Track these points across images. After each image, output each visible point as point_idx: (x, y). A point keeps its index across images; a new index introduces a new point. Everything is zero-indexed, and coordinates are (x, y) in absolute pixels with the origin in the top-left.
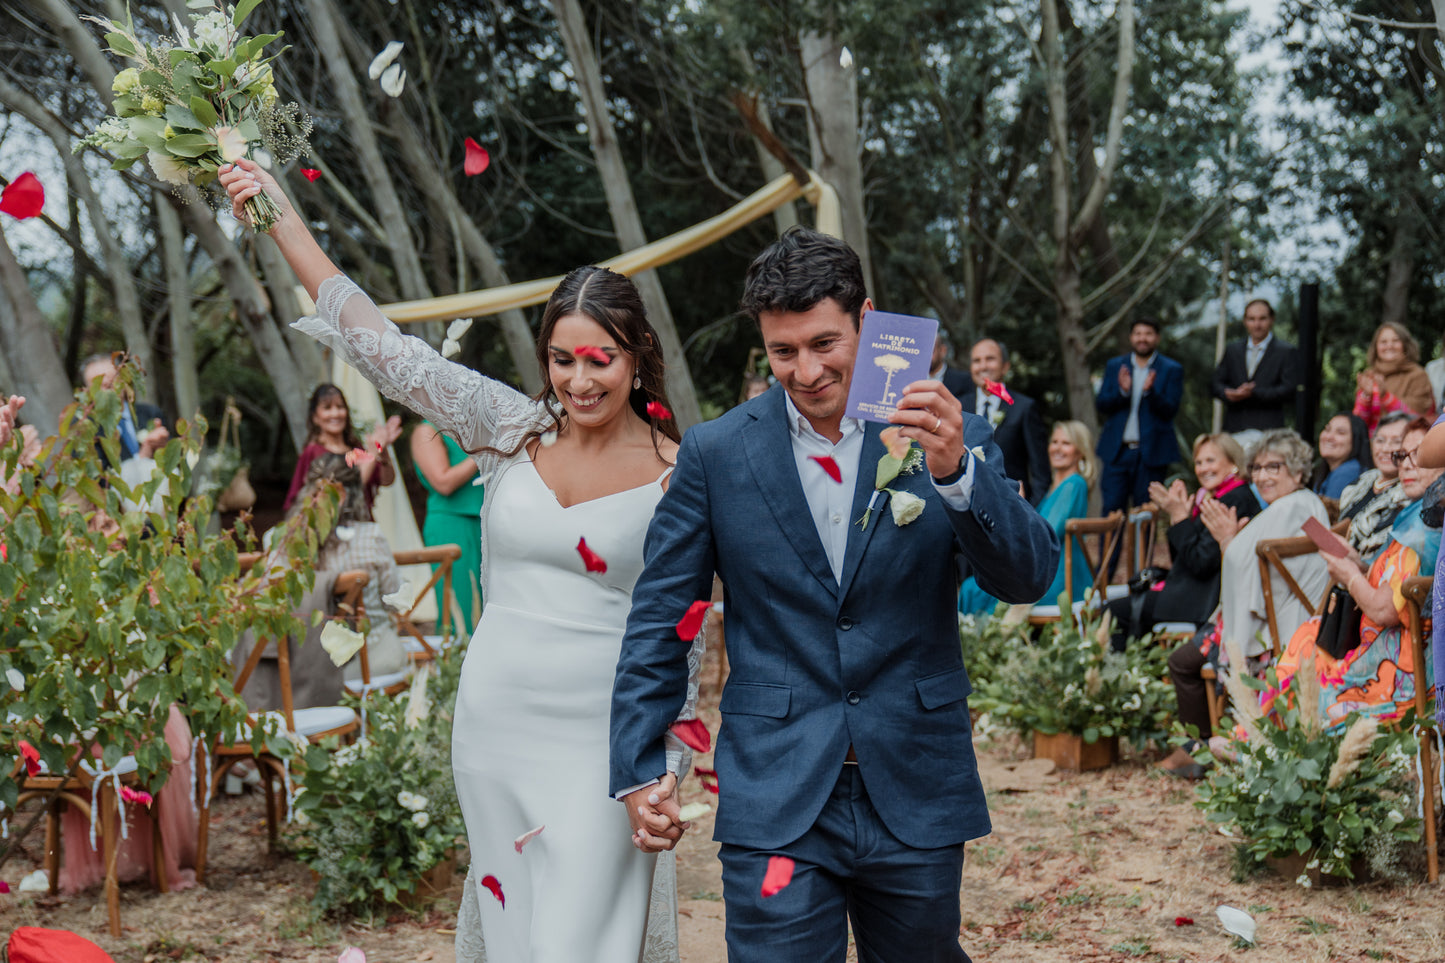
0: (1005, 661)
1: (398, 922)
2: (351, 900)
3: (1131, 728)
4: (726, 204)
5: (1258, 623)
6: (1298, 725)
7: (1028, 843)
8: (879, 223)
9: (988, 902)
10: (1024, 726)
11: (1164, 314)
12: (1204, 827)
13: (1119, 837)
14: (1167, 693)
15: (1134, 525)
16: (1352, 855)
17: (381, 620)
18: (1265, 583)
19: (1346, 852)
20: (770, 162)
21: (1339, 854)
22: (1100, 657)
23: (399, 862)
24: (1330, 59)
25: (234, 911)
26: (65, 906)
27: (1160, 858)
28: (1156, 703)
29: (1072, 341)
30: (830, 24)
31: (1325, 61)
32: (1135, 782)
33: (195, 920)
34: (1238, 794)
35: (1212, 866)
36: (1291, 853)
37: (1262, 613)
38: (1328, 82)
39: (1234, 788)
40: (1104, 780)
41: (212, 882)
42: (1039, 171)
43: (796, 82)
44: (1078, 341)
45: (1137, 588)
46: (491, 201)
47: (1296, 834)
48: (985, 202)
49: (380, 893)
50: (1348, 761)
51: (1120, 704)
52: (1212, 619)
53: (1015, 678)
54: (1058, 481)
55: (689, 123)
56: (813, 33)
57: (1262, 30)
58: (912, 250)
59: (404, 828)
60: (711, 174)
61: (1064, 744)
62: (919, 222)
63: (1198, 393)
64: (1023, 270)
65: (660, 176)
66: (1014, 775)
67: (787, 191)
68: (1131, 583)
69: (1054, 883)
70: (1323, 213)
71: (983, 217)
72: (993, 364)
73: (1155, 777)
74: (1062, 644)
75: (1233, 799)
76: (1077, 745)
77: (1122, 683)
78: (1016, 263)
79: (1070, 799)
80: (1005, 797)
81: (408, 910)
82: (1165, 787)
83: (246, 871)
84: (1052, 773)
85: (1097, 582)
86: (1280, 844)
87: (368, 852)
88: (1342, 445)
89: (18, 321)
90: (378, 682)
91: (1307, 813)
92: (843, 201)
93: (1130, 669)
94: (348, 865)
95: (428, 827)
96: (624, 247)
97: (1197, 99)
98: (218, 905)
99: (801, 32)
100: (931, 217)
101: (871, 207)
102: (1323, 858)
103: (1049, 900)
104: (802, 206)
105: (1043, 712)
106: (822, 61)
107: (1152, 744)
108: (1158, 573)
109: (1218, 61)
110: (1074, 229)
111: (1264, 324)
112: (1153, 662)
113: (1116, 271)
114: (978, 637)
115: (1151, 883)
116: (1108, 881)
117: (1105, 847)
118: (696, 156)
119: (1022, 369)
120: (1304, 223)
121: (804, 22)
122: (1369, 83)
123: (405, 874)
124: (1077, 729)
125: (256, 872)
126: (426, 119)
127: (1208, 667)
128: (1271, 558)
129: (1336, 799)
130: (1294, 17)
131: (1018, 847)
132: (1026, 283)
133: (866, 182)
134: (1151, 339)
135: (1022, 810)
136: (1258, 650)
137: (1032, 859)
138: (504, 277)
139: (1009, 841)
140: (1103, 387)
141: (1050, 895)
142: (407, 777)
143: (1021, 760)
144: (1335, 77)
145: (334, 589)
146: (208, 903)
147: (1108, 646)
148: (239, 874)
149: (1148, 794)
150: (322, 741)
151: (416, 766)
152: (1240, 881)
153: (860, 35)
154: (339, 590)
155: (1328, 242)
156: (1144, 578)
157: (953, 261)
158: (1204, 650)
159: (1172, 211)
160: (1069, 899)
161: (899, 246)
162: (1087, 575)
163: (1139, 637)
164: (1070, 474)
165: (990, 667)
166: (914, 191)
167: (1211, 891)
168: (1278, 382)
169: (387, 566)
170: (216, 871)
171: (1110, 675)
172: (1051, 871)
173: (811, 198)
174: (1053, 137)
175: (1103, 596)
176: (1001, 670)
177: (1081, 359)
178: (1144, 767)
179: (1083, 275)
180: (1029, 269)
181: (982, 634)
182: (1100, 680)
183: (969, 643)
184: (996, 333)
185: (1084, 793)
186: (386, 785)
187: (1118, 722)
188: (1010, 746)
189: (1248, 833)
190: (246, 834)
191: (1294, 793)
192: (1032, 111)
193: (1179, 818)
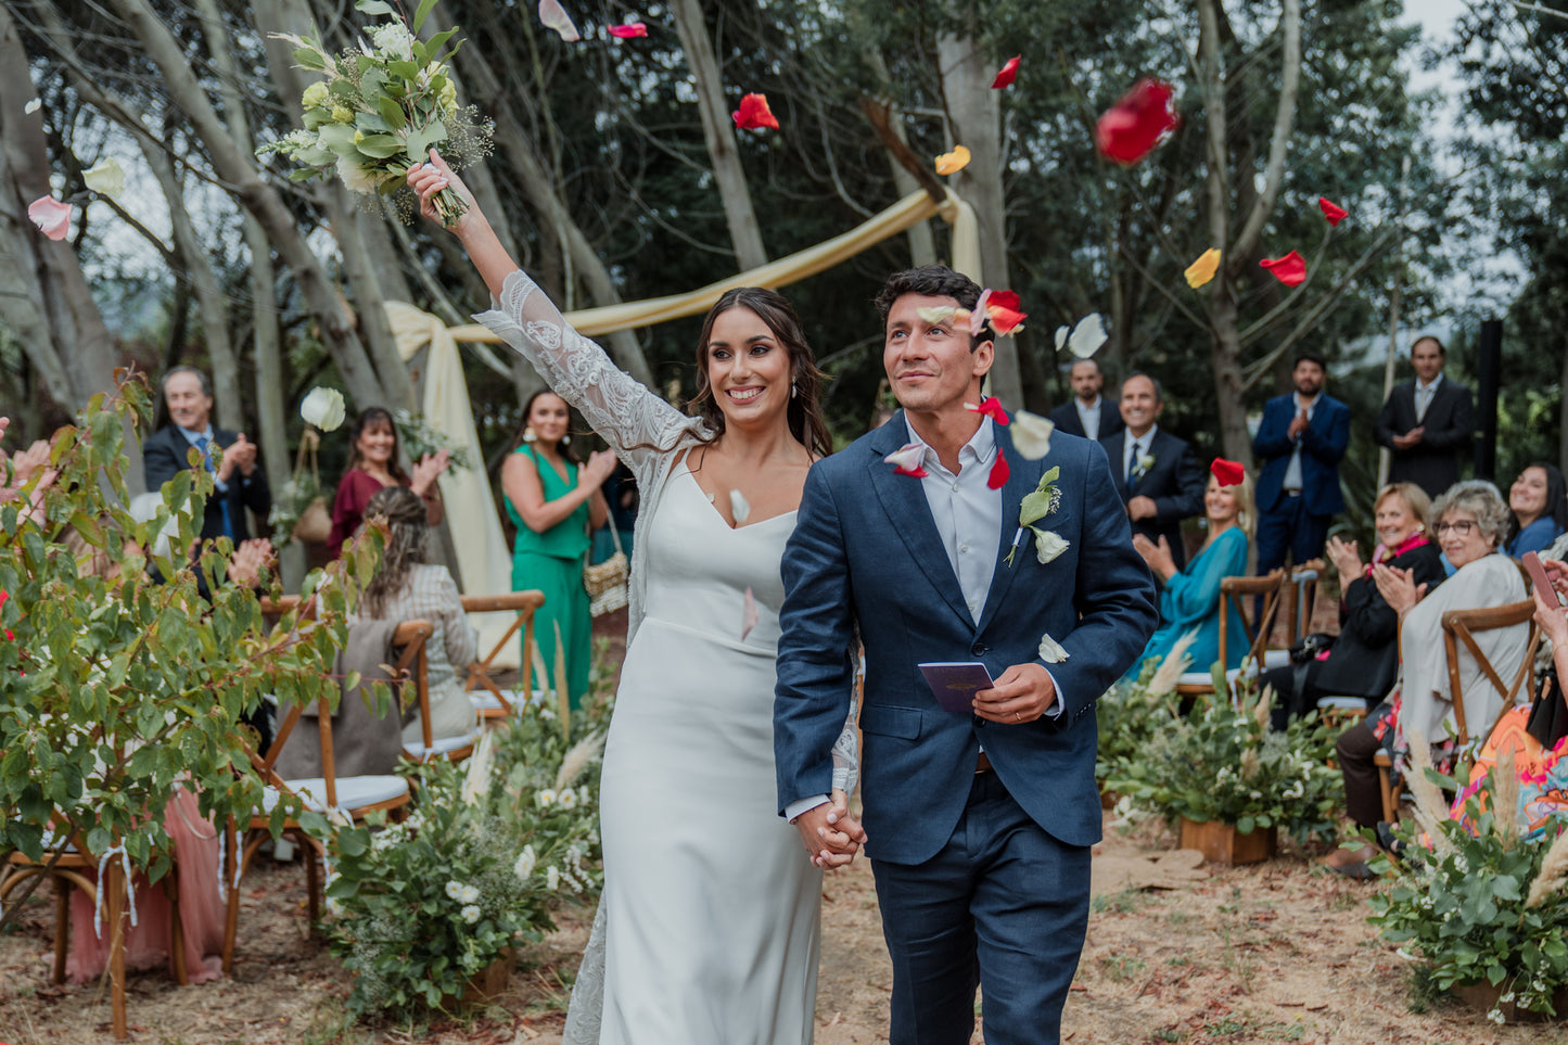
0: (1149, 736)
1: (442, 1031)
2: (388, 1004)
3: (1291, 818)
4: (857, 221)
5: (1442, 705)
6: (1491, 831)
7: (1171, 955)
8: (1022, 246)
9: (1123, 1028)
10: (1171, 813)
11: (1325, 351)
12: (1375, 941)
13: (1277, 950)
14: (1333, 780)
15: (1297, 584)
16: (1554, 988)
17: (447, 675)
18: (1451, 660)
19: (1547, 984)
20: (905, 178)
21: (1539, 987)
22: (1258, 736)
23: (445, 962)
24: (1510, 80)
25: (260, 1011)
26: (70, 997)
27: (1325, 979)
28: (1321, 791)
29: (1227, 378)
30: (970, 27)
31: (1504, 81)
32: (1295, 881)
33: (213, 1020)
34: (1419, 909)
35: (1386, 991)
36: (1481, 981)
37: (1446, 694)
38: (1507, 104)
39: (1415, 901)
40: (1260, 877)
41: (240, 973)
42: (1193, 196)
43: (934, 92)
44: (1233, 377)
45: (1299, 657)
46: (603, 214)
47: (1488, 962)
48: (1135, 228)
49: (422, 997)
50: (1552, 878)
51: (1280, 791)
52: (1389, 699)
53: (1160, 756)
54: (1214, 535)
55: (819, 135)
56: (951, 36)
57: (1436, 47)
58: (1056, 276)
59: (451, 923)
60: (841, 190)
61: (1214, 832)
62: (1064, 247)
63: (1361, 437)
64: (1175, 300)
65: (785, 191)
66: (1157, 867)
67: (921, 209)
68: (1292, 651)
69: (1202, 1007)
70: (1500, 245)
71: (1133, 245)
72: (1147, 403)
73: (1319, 875)
74: (1214, 720)
75: (1413, 916)
76: (1230, 835)
77: (1282, 766)
78: (1168, 293)
79: (1220, 901)
80: (1147, 895)
81: (453, 1018)
82: (1330, 889)
83: (281, 959)
84: (1200, 867)
85: (1255, 648)
86: (1469, 972)
87: (408, 950)
88: (1535, 498)
89: (79, 332)
90: (441, 745)
91: (1501, 936)
92: (982, 220)
93: (1292, 752)
94: (386, 965)
95: (480, 922)
96: (742, 266)
97: (1363, 123)
98: (243, 1001)
99: (939, 34)
100: (1077, 243)
101: (1013, 230)
102: (1518, 990)
103: (1195, 1027)
104: (938, 226)
105: (1192, 797)
106: (961, 67)
107: (1314, 836)
108: (1324, 640)
109: (1386, 82)
110: (1231, 258)
111: (1435, 362)
112: (1317, 743)
113: (1277, 303)
114: (1120, 705)
115: (1314, 1010)
116: (1265, 1006)
117: (1262, 963)
118: (827, 172)
119: (1173, 408)
120: (1480, 256)
121: (941, 23)
122: (1553, 106)
123: (452, 975)
124: (1230, 817)
125: (289, 961)
126: (535, 125)
127: (1382, 752)
128: (1459, 631)
129: (1537, 922)
130: (1472, 33)
131: (1161, 960)
132: (1179, 314)
133: (1007, 202)
134: (1316, 377)
135: (1166, 912)
136: (1441, 736)
137: (1177, 976)
138: (616, 296)
139: (1150, 951)
140: (1261, 428)
141: (1197, 1022)
142: (457, 864)
143: (1166, 849)
144: (1516, 99)
145: (392, 641)
146: (232, 998)
147: (1268, 724)
148: (272, 963)
149: (1311, 896)
150: (366, 816)
151: (468, 852)
152: (1420, 1011)
153: (1003, 38)
154: (398, 641)
155: (1505, 277)
156: (1307, 646)
157: (1101, 286)
158: (1378, 734)
159: (1338, 240)
160: (1218, 1027)
161: (1044, 273)
162: (1244, 639)
163: (1303, 714)
164: (1229, 527)
165: (1132, 744)
166: (1059, 213)
167: (1385, 1022)
168: (1450, 425)
169: (454, 615)
170: (247, 958)
171: (1269, 757)
172: (1199, 990)
173: (946, 216)
174: (1211, 158)
175: (1261, 663)
176: (1145, 747)
177: (1237, 397)
178: (1305, 862)
179: (1240, 307)
180: (1181, 299)
181: (1125, 704)
182: (1258, 763)
183: (1110, 712)
184: (1146, 368)
185: (1237, 893)
186: (433, 873)
187: (1277, 812)
188: (1155, 832)
189: (1432, 956)
190: (289, 913)
191: (1486, 912)
192: (1187, 130)
193: (1346, 928)
